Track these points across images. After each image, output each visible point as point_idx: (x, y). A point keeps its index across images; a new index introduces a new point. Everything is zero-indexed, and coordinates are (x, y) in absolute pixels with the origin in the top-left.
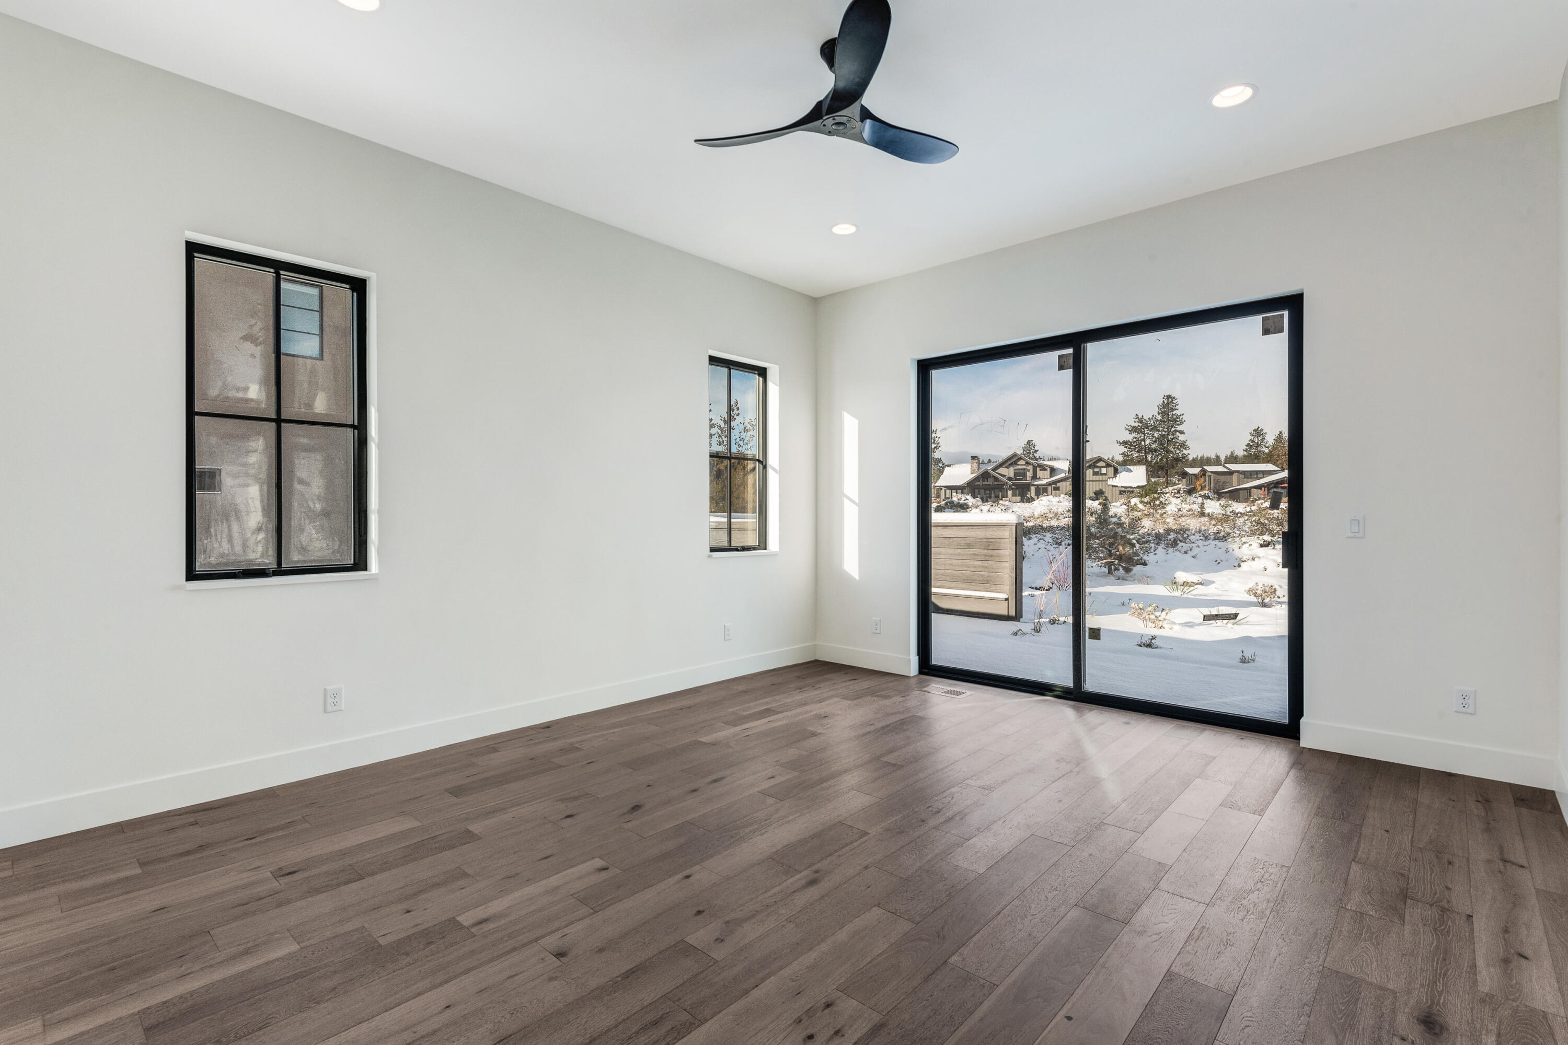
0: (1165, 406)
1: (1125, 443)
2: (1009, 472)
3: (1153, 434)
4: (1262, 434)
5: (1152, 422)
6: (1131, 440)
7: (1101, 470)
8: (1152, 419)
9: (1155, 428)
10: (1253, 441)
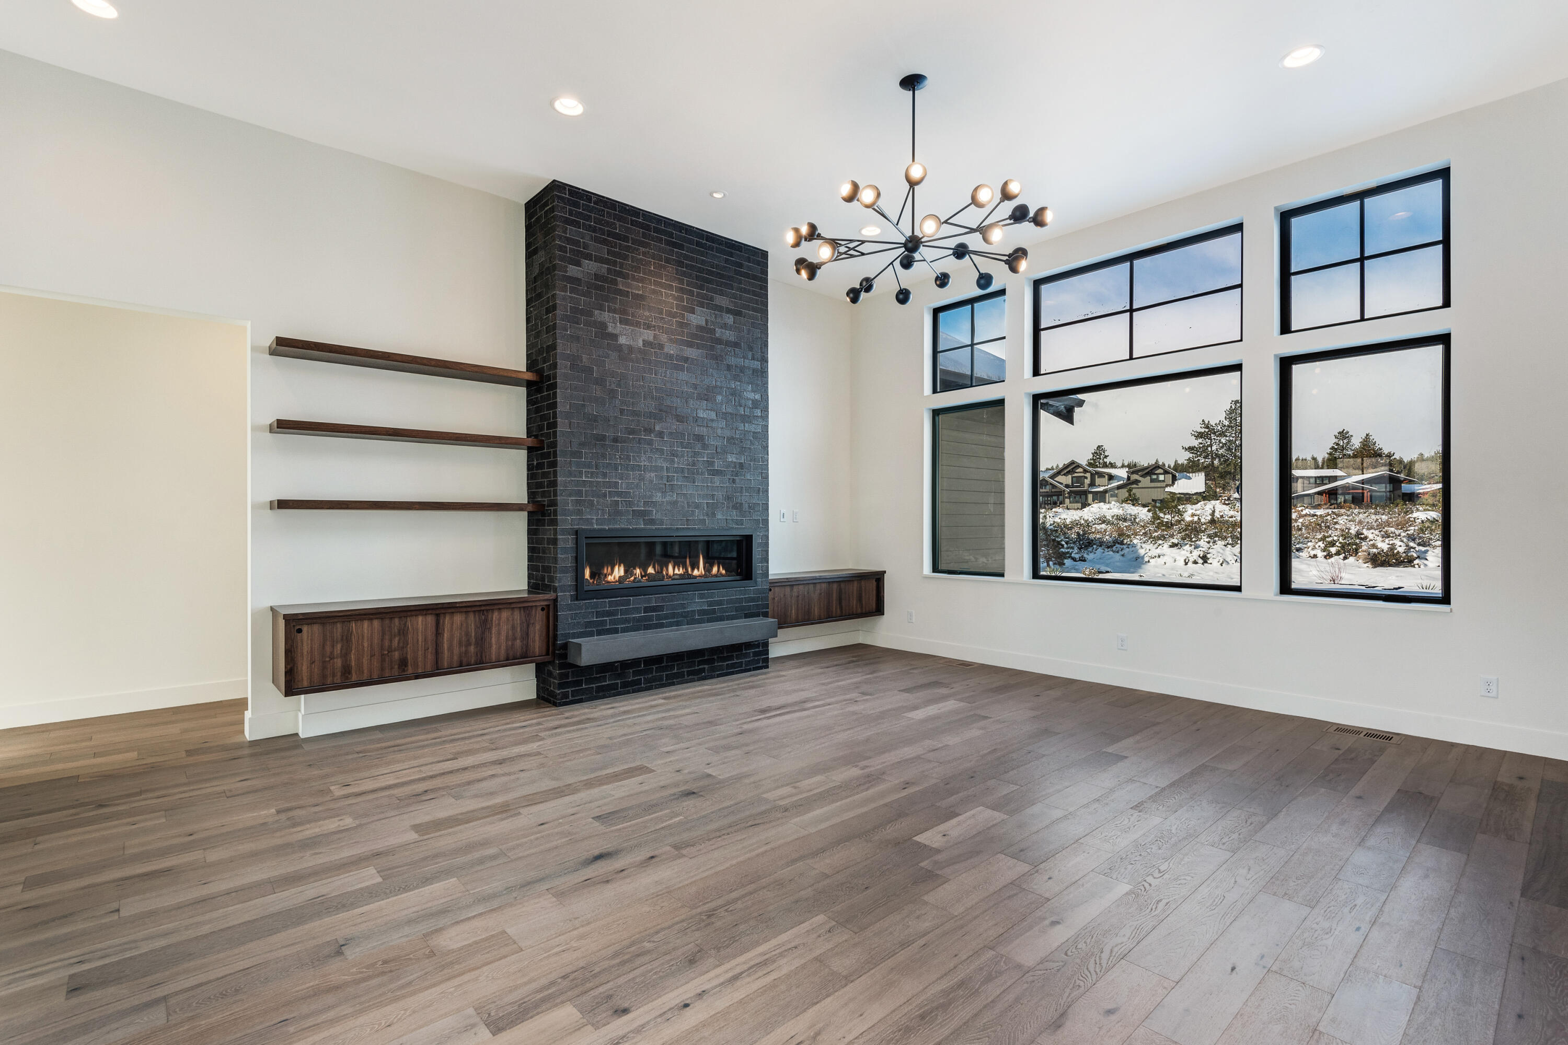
0: (1232, 411)
1: (1191, 449)
2: (1067, 480)
3: (1220, 440)
4: (1348, 437)
5: (1219, 428)
6: (1197, 446)
7: (1158, 477)
8: (1219, 424)
9: (1222, 434)
10: (1338, 444)
